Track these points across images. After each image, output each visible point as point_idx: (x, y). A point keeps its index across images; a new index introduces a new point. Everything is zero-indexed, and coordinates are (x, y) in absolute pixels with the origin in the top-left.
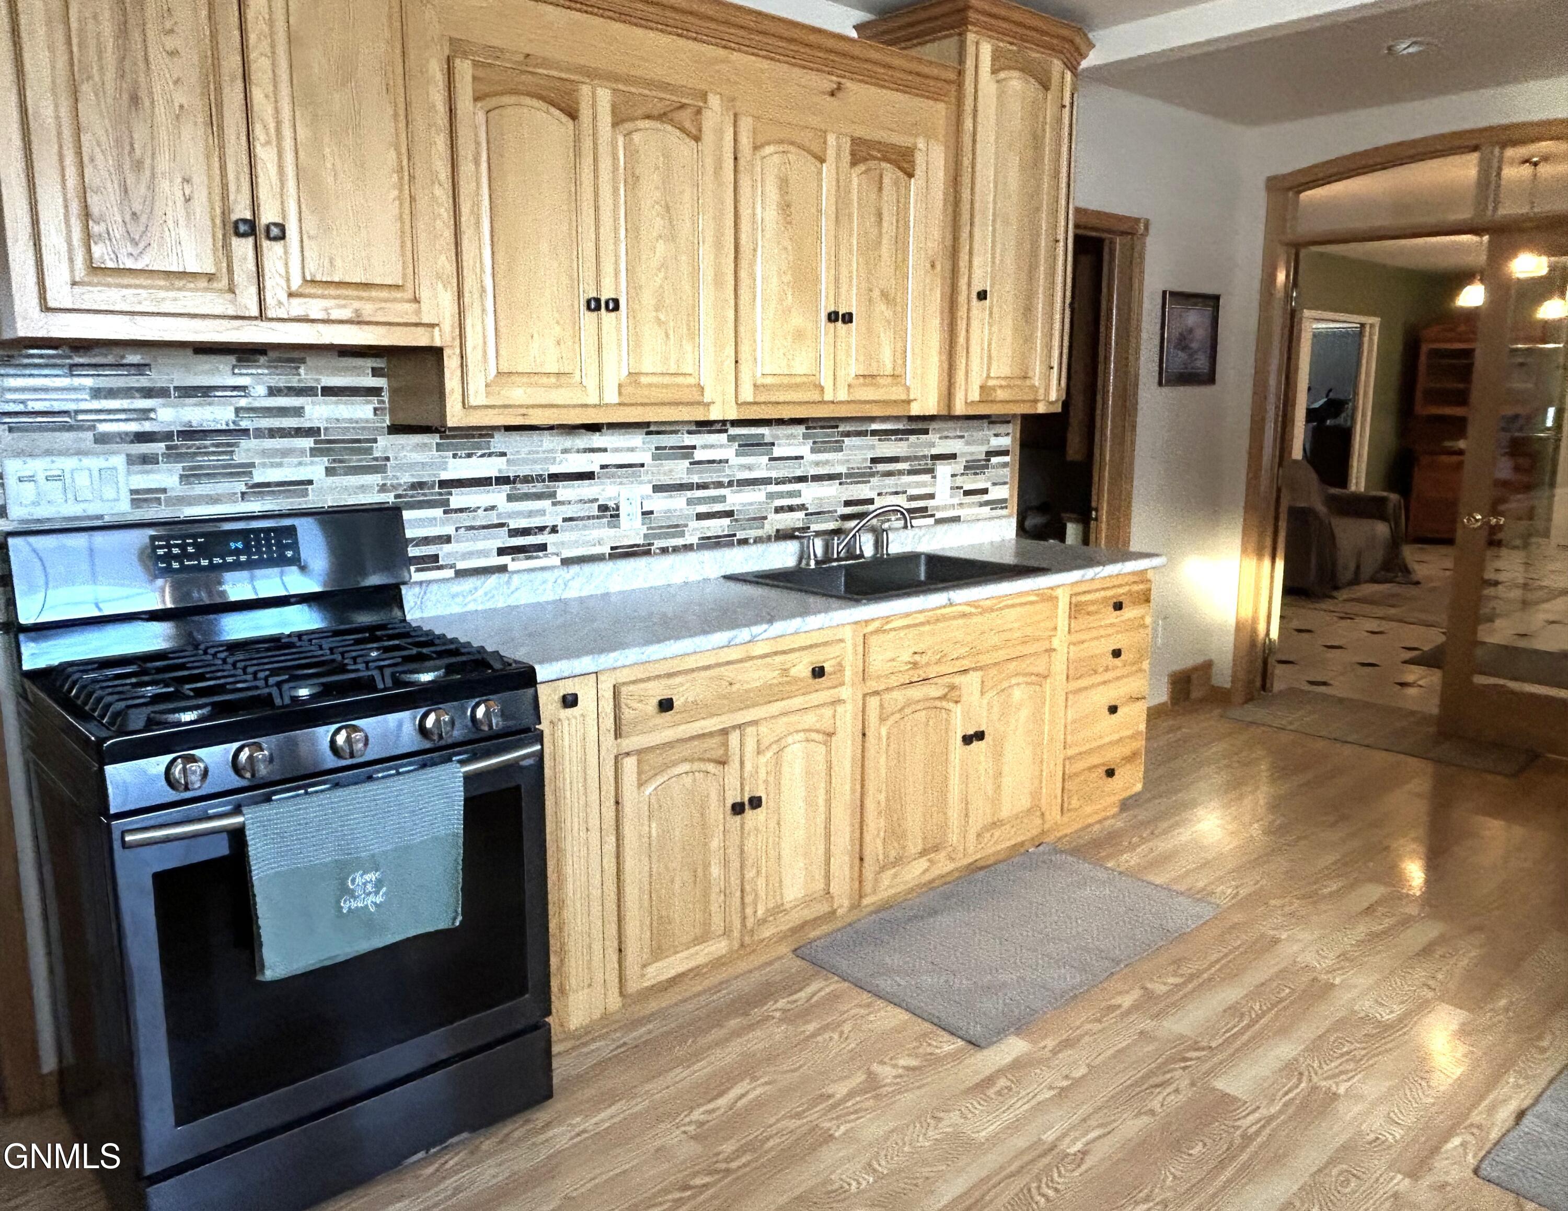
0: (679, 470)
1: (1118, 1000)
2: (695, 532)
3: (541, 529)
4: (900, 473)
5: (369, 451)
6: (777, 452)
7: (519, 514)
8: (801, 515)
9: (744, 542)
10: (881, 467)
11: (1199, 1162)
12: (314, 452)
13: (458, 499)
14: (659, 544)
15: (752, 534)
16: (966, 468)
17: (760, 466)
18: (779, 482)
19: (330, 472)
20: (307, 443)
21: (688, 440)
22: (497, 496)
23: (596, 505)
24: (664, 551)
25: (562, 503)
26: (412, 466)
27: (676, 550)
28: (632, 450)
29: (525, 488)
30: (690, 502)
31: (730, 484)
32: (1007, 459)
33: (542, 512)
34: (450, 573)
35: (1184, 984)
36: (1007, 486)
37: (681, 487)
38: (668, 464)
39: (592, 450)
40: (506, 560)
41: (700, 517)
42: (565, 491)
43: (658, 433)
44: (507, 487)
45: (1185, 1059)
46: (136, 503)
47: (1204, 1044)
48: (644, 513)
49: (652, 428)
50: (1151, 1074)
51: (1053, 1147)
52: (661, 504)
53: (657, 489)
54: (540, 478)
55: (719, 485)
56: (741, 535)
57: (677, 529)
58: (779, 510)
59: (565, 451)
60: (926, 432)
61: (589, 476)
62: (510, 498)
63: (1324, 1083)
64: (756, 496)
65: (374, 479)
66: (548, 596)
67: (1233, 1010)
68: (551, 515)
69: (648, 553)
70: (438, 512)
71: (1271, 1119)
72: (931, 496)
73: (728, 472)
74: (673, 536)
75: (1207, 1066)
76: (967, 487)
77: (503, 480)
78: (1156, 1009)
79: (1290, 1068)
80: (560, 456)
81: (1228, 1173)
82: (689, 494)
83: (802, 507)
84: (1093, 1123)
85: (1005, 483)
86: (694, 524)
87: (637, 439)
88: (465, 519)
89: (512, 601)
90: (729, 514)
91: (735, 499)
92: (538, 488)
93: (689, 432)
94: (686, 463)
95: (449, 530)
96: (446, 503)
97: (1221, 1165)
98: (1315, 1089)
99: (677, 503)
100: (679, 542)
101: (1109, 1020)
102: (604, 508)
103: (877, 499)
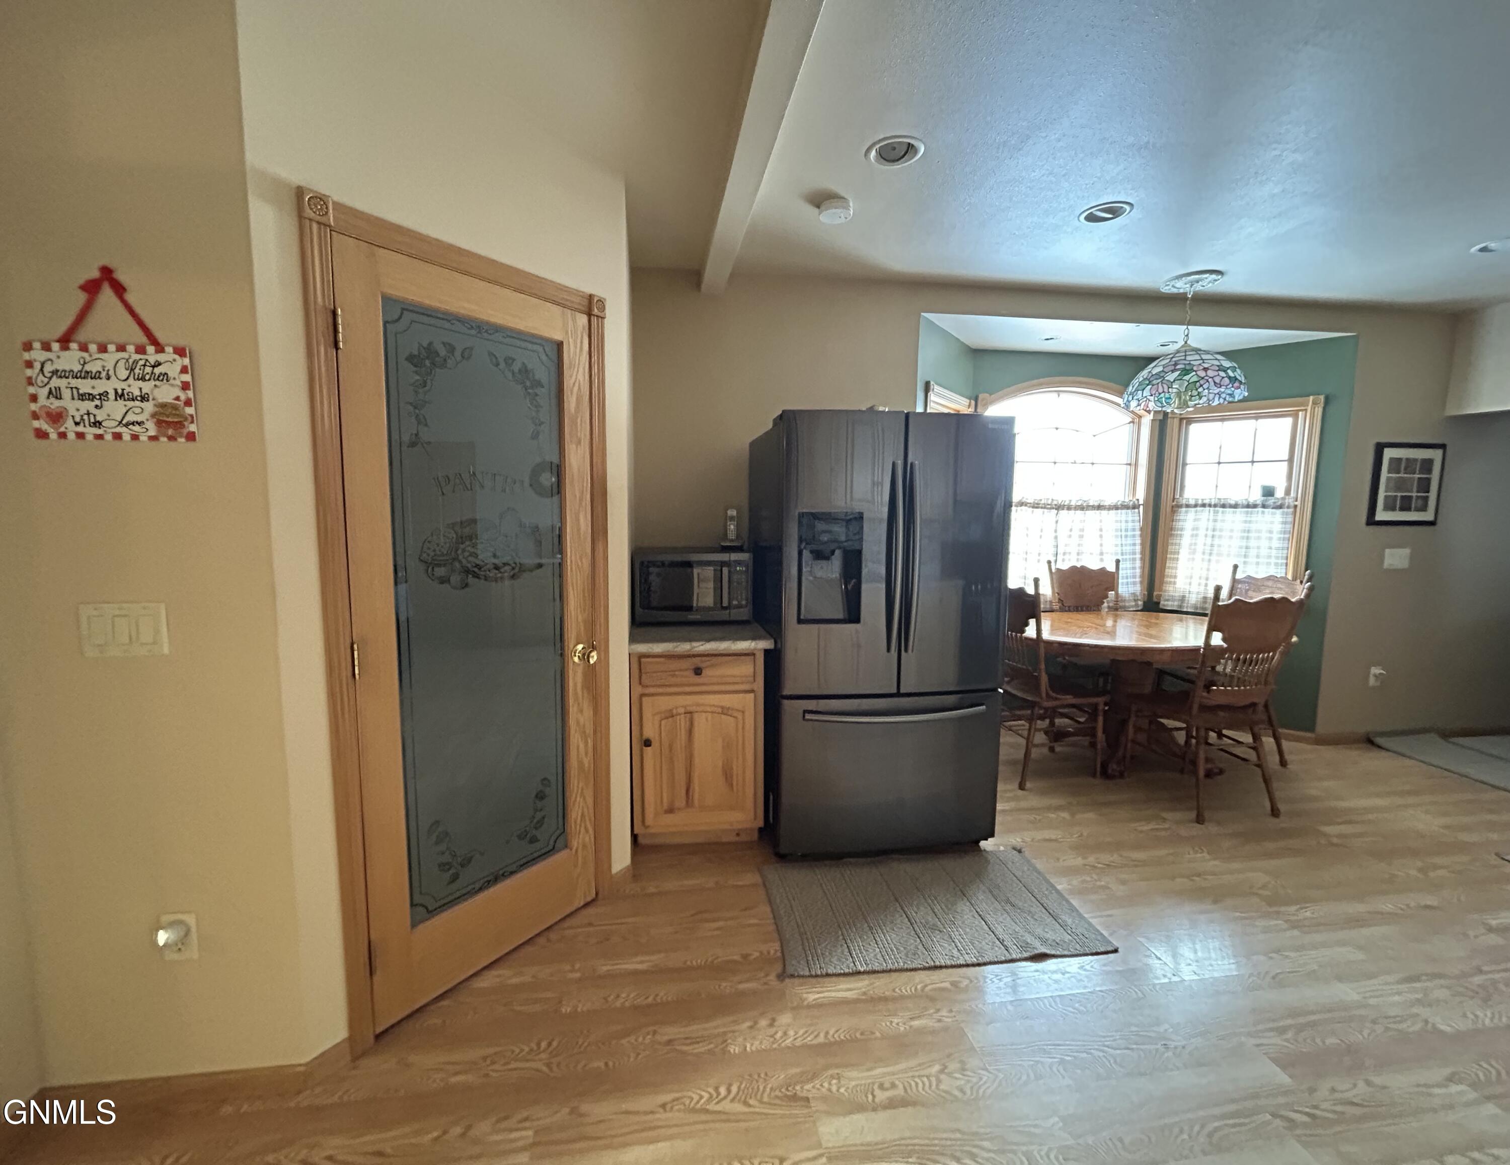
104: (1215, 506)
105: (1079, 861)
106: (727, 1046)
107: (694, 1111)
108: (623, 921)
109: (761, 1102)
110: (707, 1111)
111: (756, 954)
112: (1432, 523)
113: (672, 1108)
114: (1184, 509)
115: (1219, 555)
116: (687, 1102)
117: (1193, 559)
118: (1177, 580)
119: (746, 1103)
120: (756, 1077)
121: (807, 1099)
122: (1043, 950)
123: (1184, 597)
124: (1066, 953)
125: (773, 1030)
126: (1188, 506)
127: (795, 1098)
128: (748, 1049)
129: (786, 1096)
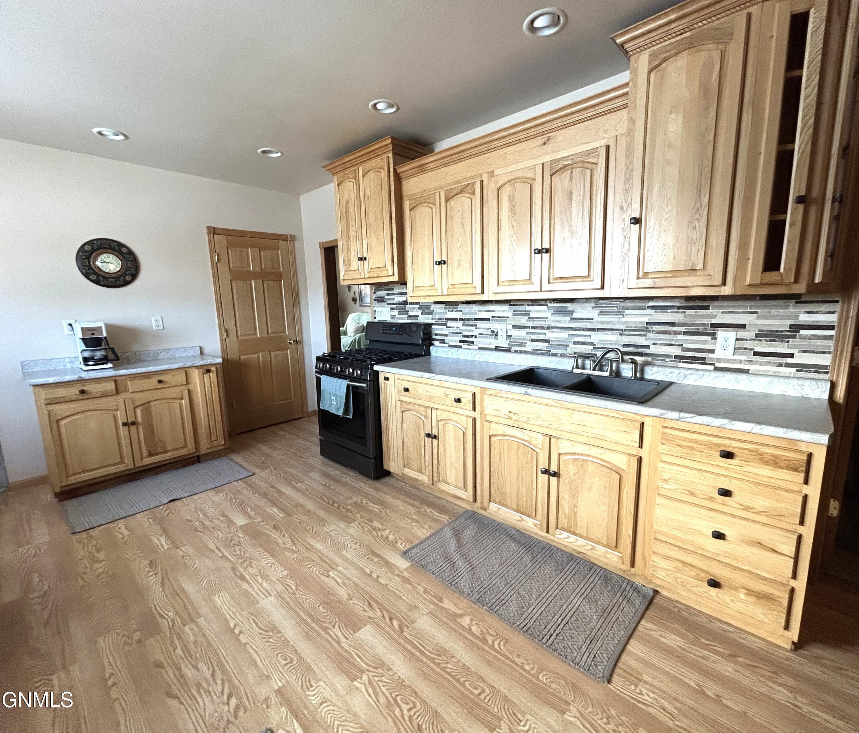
0: (523, 321)
2: (530, 346)
3: (472, 336)
4: (676, 333)
5: (430, 308)
6: (575, 315)
7: (465, 330)
8: (591, 347)
9: (555, 355)
10: (656, 328)
12: (419, 308)
13: (450, 323)
14: (514, 348)
15: (560, 352)
16: (757, 335)
17: (565, 321)
18: (576, 329)
19: (422, 314)
20: (418, 306)
21: (528, 308)
22: (460, 324)
23: (490, 330)
24: (516, 351)
25: (479, 328)
26: (439, 313)
27: (521, 352)
28: (504, 311)
29: (467, 322)
30: (528, 333)
31: (548, 328)
32: (832, 333)
33: (472, 331)
34: (447, 345)
36: (831, 355)
37: (525, 327)
38: (518, 318)
39: (489, 311)
40: (462, 344)
41: (532, 340)
42: (480, 324)
43: (514, 305)
44: (462, 322)
46: (391, 318)
48: (507, 336)
49: (512, 303)
52: (515, 333)
53: (514, 327)
54: (472, 320)
55: (543, 328)
56: (553, 351)
57: (522, 344)
58: (575, 343)
59: (480, 311)
60: (707, 308)
61: (488, 320)
62: (463, 325)
63: (365, 677)
64: (564, 335)
65: (430, 316)
66: (469, 358)
68: (476, 332)
69: (509, 351)
70: (444, 327)
72: (712, 351)
73: (547, 322)
74: (521, 346)
76: (757, 349)
77: (461, 319)
80: (478, 313)
82: (528, 330)
83: (592, 344)
85: (830, 353)
86: (529, 343)
87: (506, 307)
88: (451, 330)
89: (459, 357)
90: (547, 341)
91: (550, 335)
92: (471, 322)
93: (528, 305)
94: (527, 318)
95: (447, 333)
96: (446, 324)
99: (522, 333)
100: (523, 349)
102: (493, 332)
103: (652, 347)
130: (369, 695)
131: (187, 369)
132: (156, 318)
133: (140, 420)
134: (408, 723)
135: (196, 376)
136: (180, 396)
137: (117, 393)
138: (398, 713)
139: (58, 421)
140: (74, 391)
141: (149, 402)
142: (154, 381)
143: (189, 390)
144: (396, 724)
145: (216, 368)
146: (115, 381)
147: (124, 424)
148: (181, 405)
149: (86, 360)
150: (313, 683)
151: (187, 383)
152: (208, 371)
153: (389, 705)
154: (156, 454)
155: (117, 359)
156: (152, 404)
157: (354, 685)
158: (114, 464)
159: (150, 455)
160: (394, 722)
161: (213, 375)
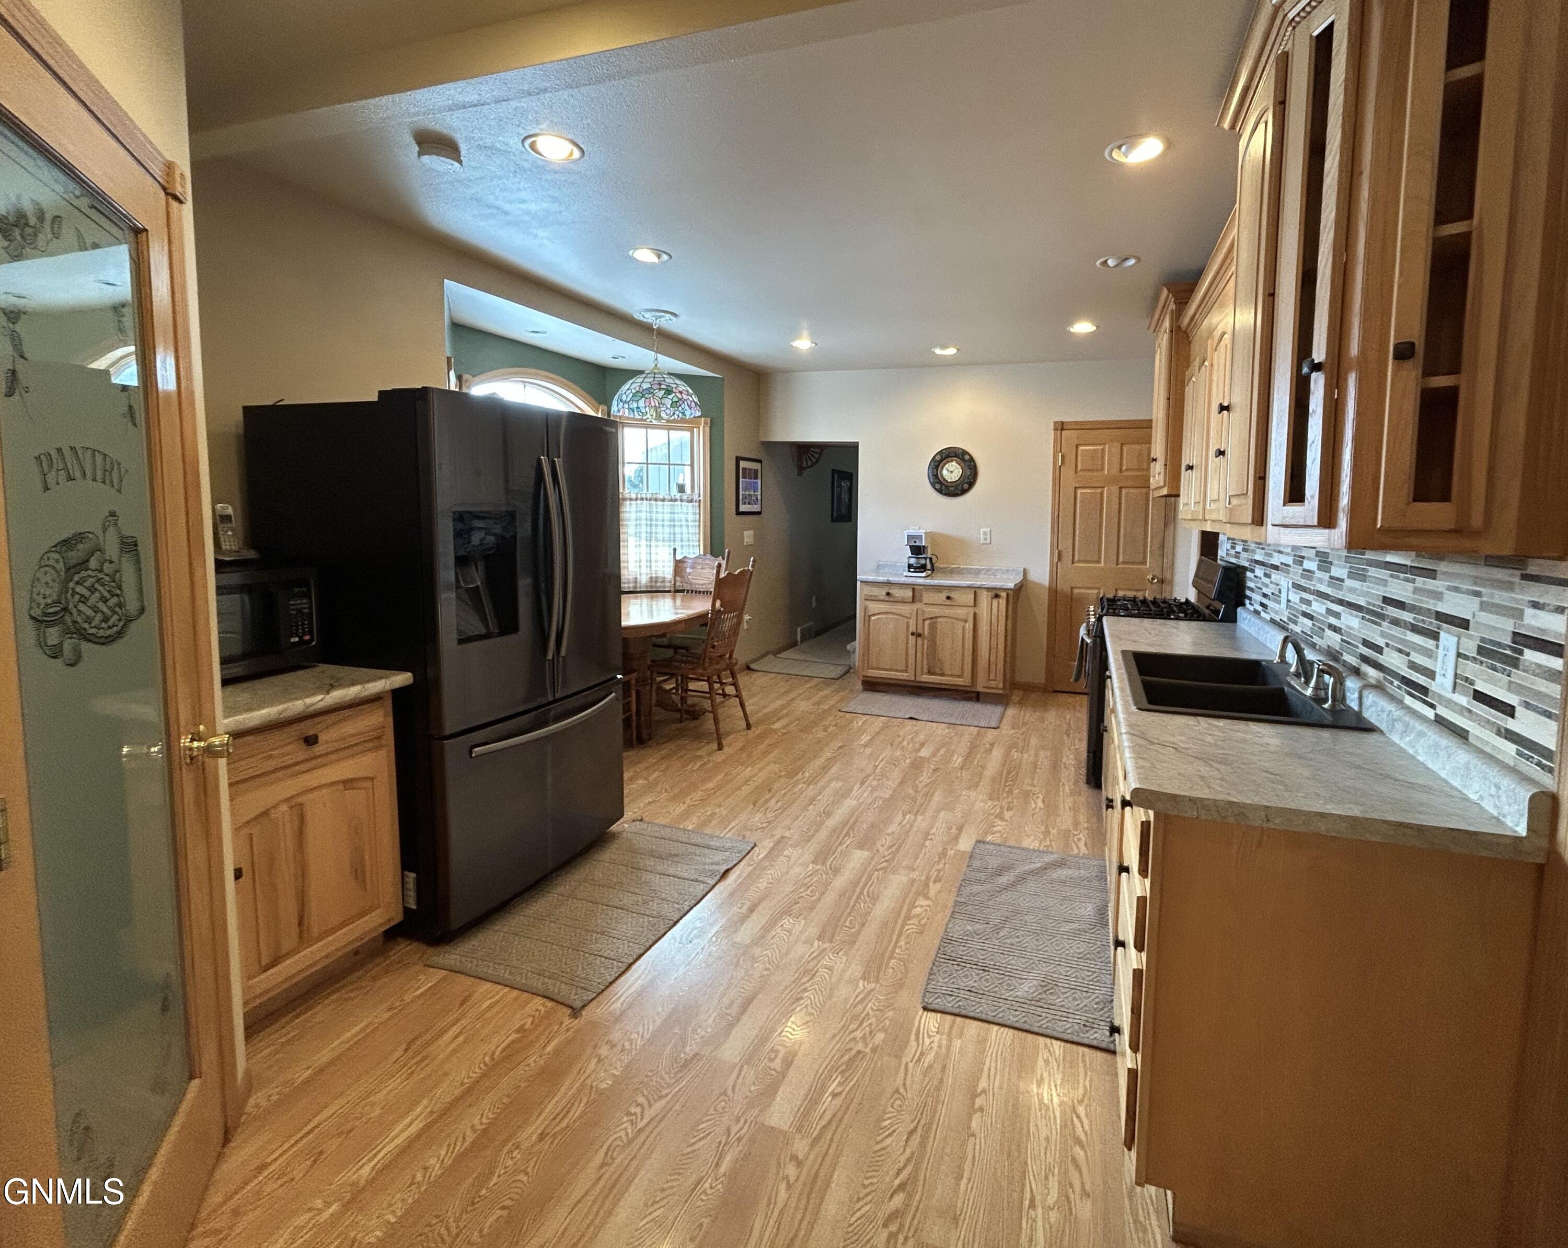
1: (939, 885)
4: (1407, 626)
10: (1390, 610)
11: (862, 822)
16: (1481, 651)
35: (909, 911)
45: (887, 861)
47: (881, 872)
50: (898, 850)
51: (916, 814)
63: (819, 867)
67: (874, 899)
71: (840, 844)
72: (1433, 675)
75: (876, 859)
76: (1479, 686)
78: (916, 885)
79: (836, 871)
81: (852, 820)
84: (908, 826)
97: (854, 823)
98: (823, 863)
101: (934, 874)
103: (1385, 650)
104: (650, 500)
105: (683, 807)
106: (597, 1089)
107: (630, 1142)
108: (315, 1122)
109: (669, 1086)
110: (641, 1131)
111: (530, 1020)
112: (759, 513)
113: (612, 1158)
114: (628, 502)
115: (657, 540)
116: (620, 1143)
117: (640, 545)
118: (629, 564)
119: (661, 1097)
120: (646, 1079)
121: (696, 1055)
122: (725, 868)
123: (636, 578)
124: (735, 862)
125: (619, 1047)
126: (631, 499)
127: (687, 1063)
128: (617, 1073)
129: (682, 1067)
130: (857, 997)
131: (978, 590)
132: (985, 529)
133: (926, 633)
134: (848, 1039)
135: (984, 597)
136: (964, 617)
137: (913, 601)
138: (852, 1027)
139: (870, 616)
140: (881, 592)
141: (936, 617)
142: (943, 596)
143: (975, 614)
144: (840, 1030)
145: (1008, 594)
146: (913, 589)
147: (913, 634)
148: (964, 628)
149: (910, 566)
150: (840, 953)
151: (975, 605)
152: (997, 596)
153: (855, 1018)
154: (934, 674)
155: (933, 569)
156: (939, 620)
157: (858, 982)
158: (897, 671)
159: (930, 673)
160: (843, 1027)
161: (1003, 602)
